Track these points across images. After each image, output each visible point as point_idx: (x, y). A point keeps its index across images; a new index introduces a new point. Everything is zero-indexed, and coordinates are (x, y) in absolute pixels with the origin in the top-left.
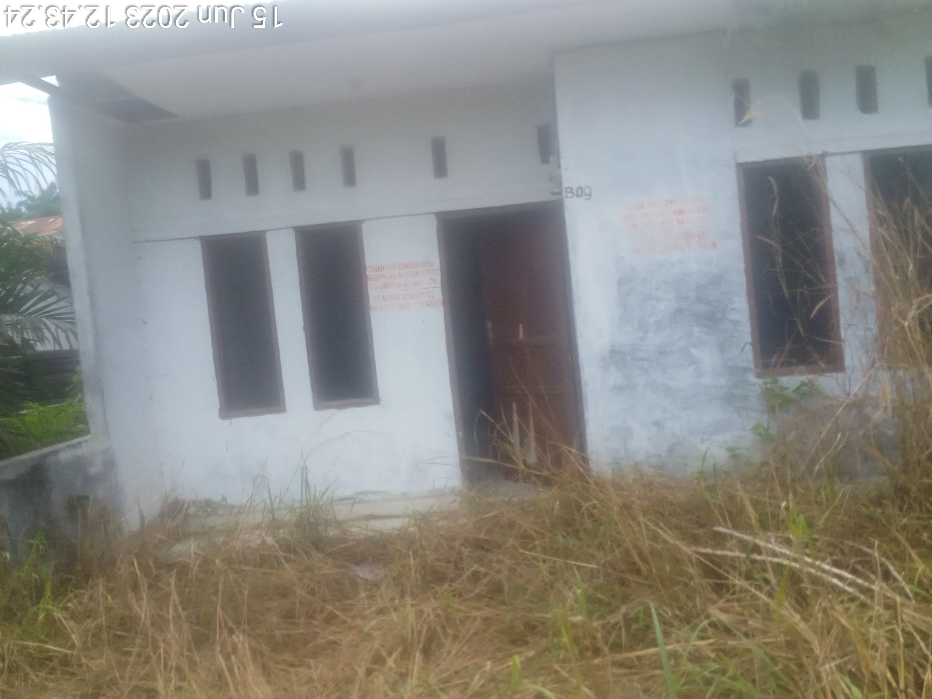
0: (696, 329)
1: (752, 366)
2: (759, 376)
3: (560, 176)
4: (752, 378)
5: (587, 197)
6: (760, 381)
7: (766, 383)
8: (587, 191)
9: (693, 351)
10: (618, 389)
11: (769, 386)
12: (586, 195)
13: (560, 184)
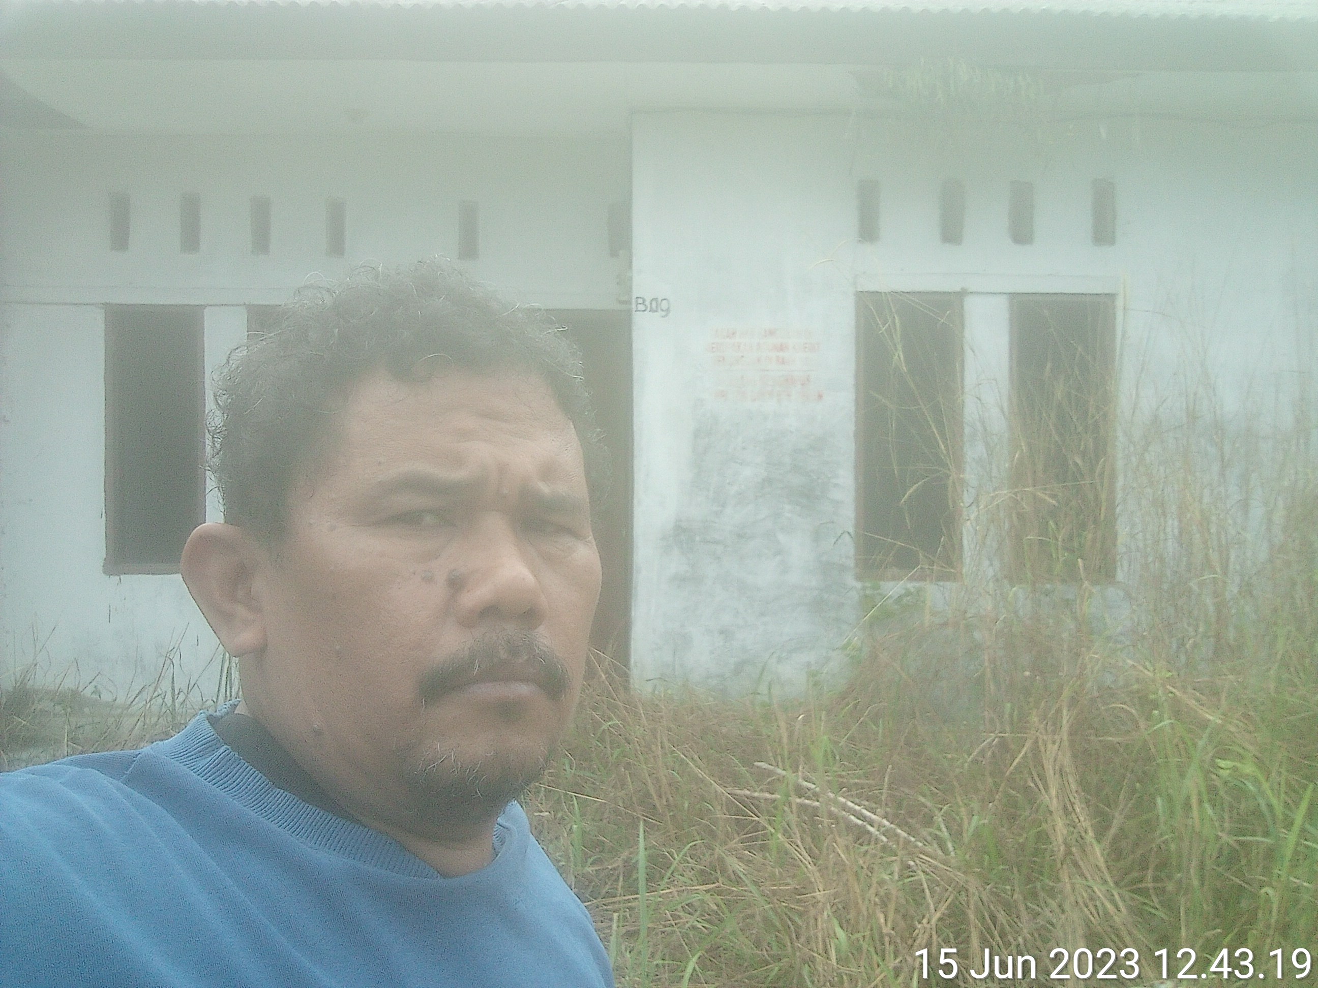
0: (788, 507)
1: (851, 563)
2: (859, 578)
3: (631, 279)
4: (850, 580)
5: (664, 313)
6: (859, 585)
7: (864, 588)
8: (664, 305)
9: (781, 537)
10: (680, 580)
11: (868, 592)
12: (662, 310)
13: (629, 291)
